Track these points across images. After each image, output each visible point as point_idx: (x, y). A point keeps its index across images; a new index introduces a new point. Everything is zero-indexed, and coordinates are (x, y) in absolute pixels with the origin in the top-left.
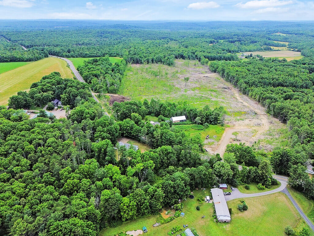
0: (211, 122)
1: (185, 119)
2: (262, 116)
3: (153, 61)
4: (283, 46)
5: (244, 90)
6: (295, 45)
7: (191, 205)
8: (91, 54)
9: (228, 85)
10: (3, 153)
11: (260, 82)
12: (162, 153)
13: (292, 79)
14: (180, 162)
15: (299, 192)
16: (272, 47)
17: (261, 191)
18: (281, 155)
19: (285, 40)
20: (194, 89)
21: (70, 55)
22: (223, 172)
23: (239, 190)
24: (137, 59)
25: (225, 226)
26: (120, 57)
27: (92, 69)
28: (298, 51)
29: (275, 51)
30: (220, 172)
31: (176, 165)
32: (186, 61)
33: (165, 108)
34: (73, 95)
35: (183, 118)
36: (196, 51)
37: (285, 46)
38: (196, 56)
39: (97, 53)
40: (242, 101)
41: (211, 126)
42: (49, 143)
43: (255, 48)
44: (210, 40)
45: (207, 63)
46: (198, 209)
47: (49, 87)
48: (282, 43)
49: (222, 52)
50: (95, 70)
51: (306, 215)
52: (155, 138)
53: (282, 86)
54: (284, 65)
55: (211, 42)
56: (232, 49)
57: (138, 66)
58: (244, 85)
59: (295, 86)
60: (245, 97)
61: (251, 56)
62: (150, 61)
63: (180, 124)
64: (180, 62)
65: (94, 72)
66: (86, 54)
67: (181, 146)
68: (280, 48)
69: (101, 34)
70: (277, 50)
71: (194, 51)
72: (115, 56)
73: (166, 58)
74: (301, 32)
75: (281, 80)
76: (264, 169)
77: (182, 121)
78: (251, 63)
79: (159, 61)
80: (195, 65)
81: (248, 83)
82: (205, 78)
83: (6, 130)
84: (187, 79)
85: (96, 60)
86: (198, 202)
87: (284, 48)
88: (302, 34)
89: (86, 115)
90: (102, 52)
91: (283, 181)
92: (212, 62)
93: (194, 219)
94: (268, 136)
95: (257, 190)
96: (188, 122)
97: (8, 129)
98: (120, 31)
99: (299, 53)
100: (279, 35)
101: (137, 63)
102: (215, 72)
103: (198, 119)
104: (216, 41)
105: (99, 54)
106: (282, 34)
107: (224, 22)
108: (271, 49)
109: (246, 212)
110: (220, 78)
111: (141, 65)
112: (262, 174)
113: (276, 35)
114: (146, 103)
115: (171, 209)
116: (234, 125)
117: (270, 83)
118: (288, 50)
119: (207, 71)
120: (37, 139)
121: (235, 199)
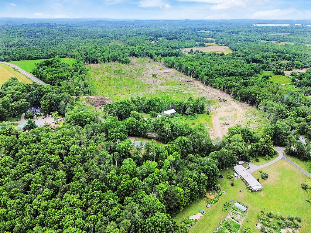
0: (198, 112)
1: (176, 112)
2: (231, 102)
3: (108, 59)
4: (212, 42)
5: (206, 82)
6: (221, 41)
7: (225, 183)
8: (36, 55)
9: (189, 78)
10: (26, 170)
11: (216, 74)
12: (181, 143)
13: (239, 70)
14: (196, 150)
15: (293, 157)
16: (205, 43)
17: (268, 161)
18: (274, 130)
19: (211, 36)
20: (162, 84)
21: (9, 58)
22: (241, 150)
23: (253, 163)
24: (92, 59)
25: (260, 194)
26: (70, 58)
27: (54, 72)
28: (225, 46)
29: (207, 46)
30: (238, 151)
31: (194, 153)
32: (140, 58)
33: (154, 104)
34: (55, 100)
35: (173, 111)
36: (145, 49)
37: (213, 42)
38: (147, 53)
39: (41, 54)
40: (209, 91)
41: (199, 115)
42: (73, 152)
43: (191, 44)
44: (150, 37)
45: (160, 59)
46: (232, 185)
47: (20, 94)
48: (211, 39)
49: (167, 49)
50: (58, 73)
51: (307, 172)
52: (165, 132)
53: (233, 75)
54: (225, 58)
55: (152, 40)
56: (174, 46)
57: (94, 66)
58: (206, 78)
59: (242, 75)
60: (209, 88)
61: (192, 51)
62: (106, 60)
63: (172, 117)
64: (133, 59)
65: (60, 75)
66: (29, 56)
67: (193, 135)
68: (211, 44)
69: (30, 34)
70: (209, 46)
71: (143, 49)
72: (64, 57)
73: (121, 56)
74: (220, 29)
75: (231, 71)
76: (268, 143)
77: (173, 114)
78: (198, 58)
79: (114, 59)
80: (150, 62)
81: (208, 74)
82: (165, 74)
83: (7, 146)
84: (154, 76)
85: (49, 61)
86: (228, 180)
87: (213, 43)
88: (222, 31)
89: (86, 119)
90: (47, 54)
91: (280, 151)
92: (165, 58)
93: (235, 194)
94: (247, 118)
95: (265, 161)
96: (178, 114)
97: (8, 144)
98: (51, 30)
99: (227, 47)
100: (204, 32)
101: (92, 63)
102: (171, 68)
103: (188, 110)
104: (155, 38)
105: (45, 56)
106: (206, 32)
107: (150, 21)
108: (204, 45)
109: (268, 180)
110: (178, 73)
111: (98, 65)
112: (267, 147)
113: (201, 32)
114: (133, 102)
115: (211, 190)
116: (216, 112)
117: (224, 74)
118: (217, 45)
119: (163, 67)
120: (57, 149)
121: (255, 171)
